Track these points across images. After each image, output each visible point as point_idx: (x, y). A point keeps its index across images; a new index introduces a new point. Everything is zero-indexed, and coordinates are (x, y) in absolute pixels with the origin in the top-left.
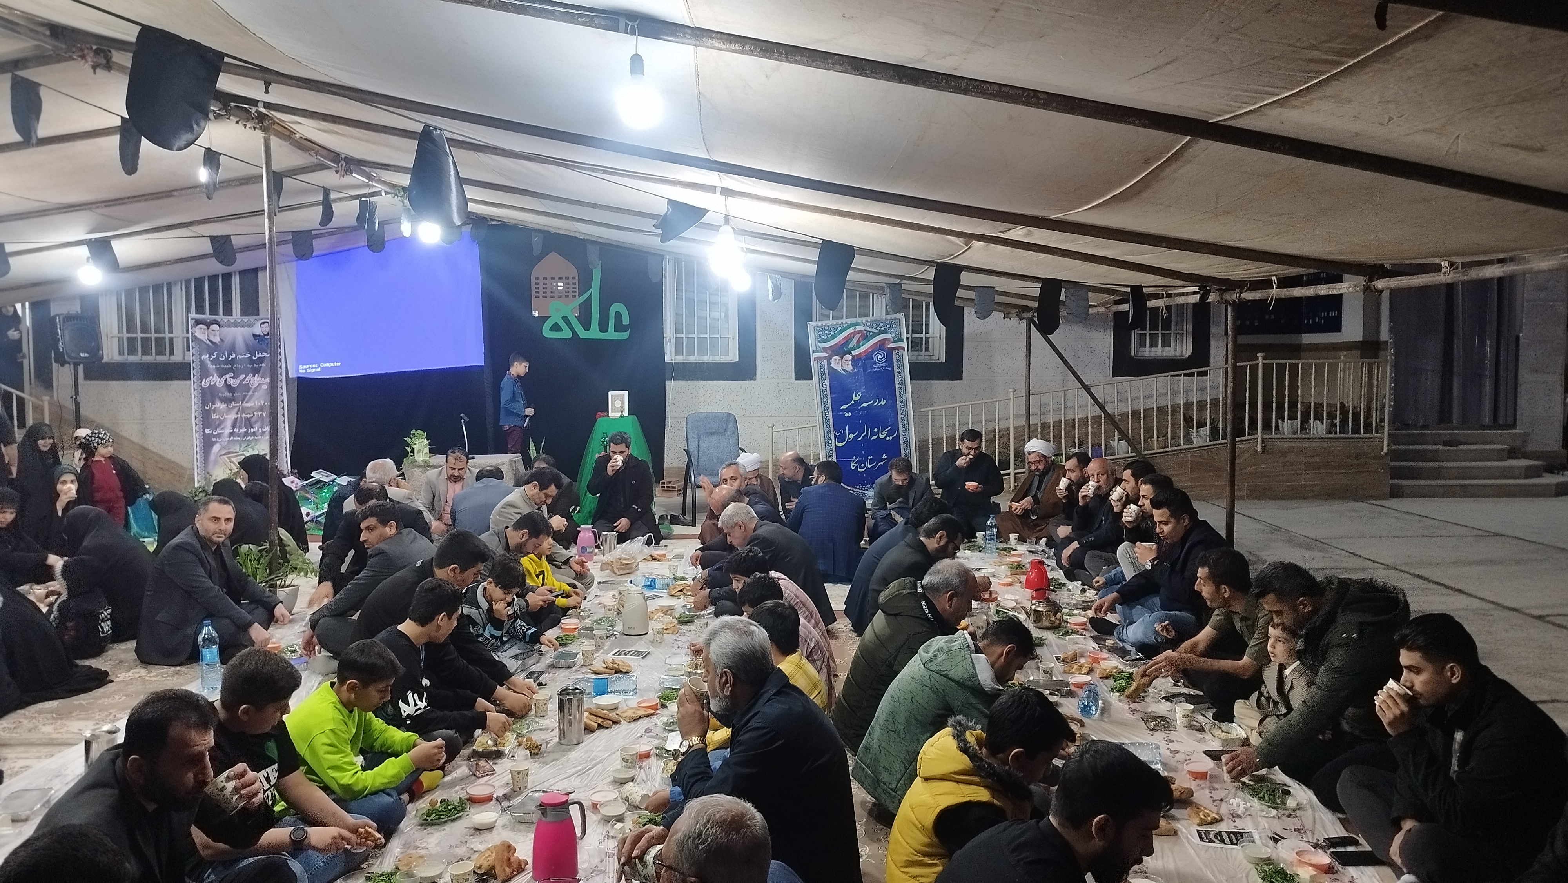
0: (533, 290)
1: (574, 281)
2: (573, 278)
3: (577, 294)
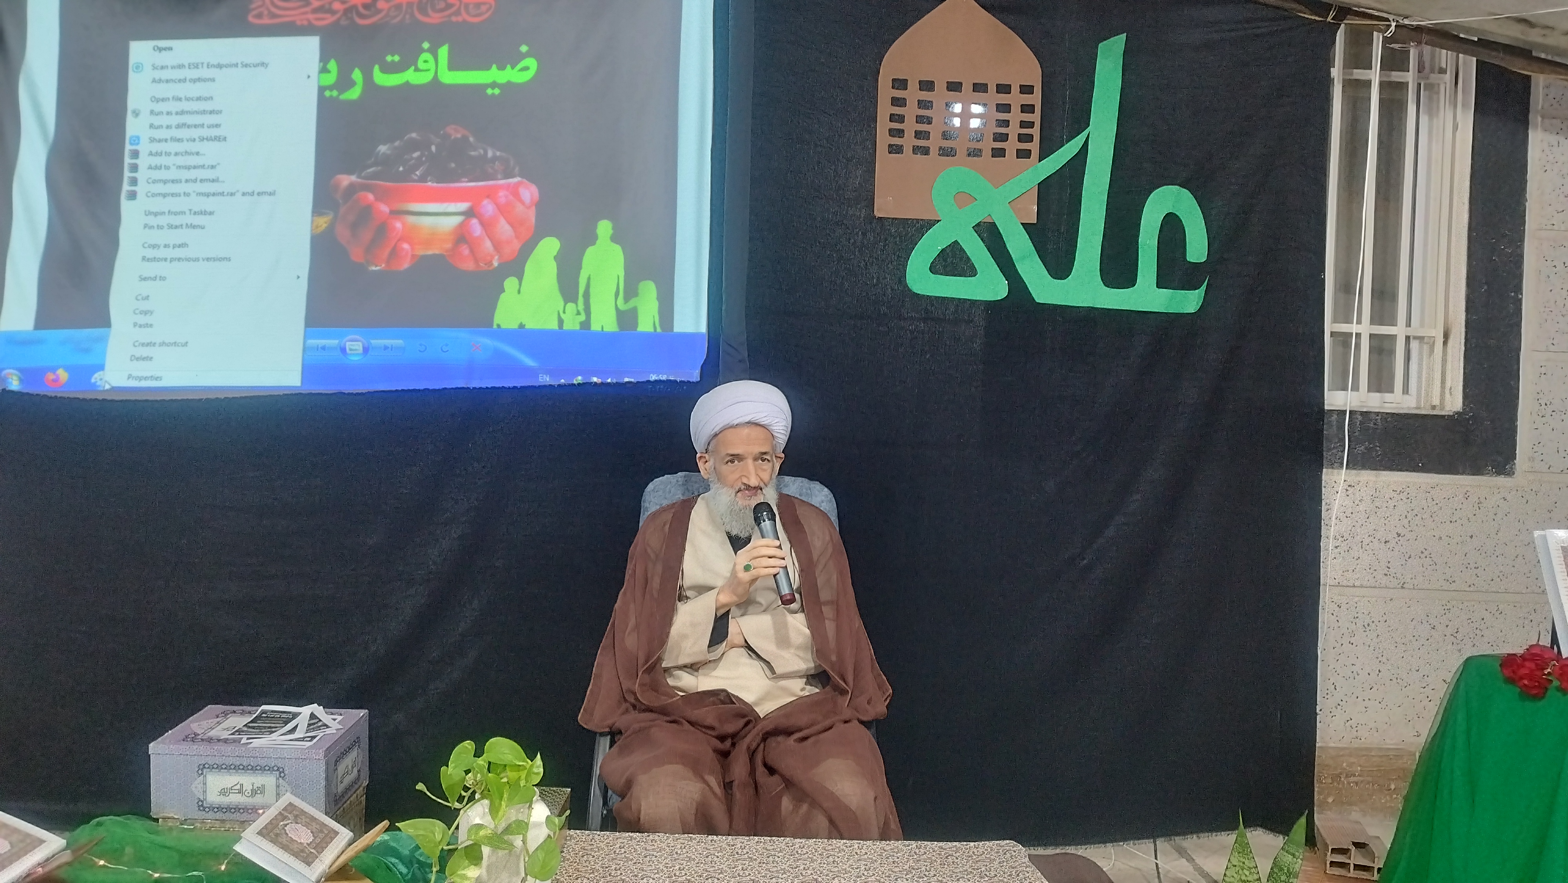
0: (883, 125)
1: (1027, 99)
2: (1026, 89)
3: (1034, 146)
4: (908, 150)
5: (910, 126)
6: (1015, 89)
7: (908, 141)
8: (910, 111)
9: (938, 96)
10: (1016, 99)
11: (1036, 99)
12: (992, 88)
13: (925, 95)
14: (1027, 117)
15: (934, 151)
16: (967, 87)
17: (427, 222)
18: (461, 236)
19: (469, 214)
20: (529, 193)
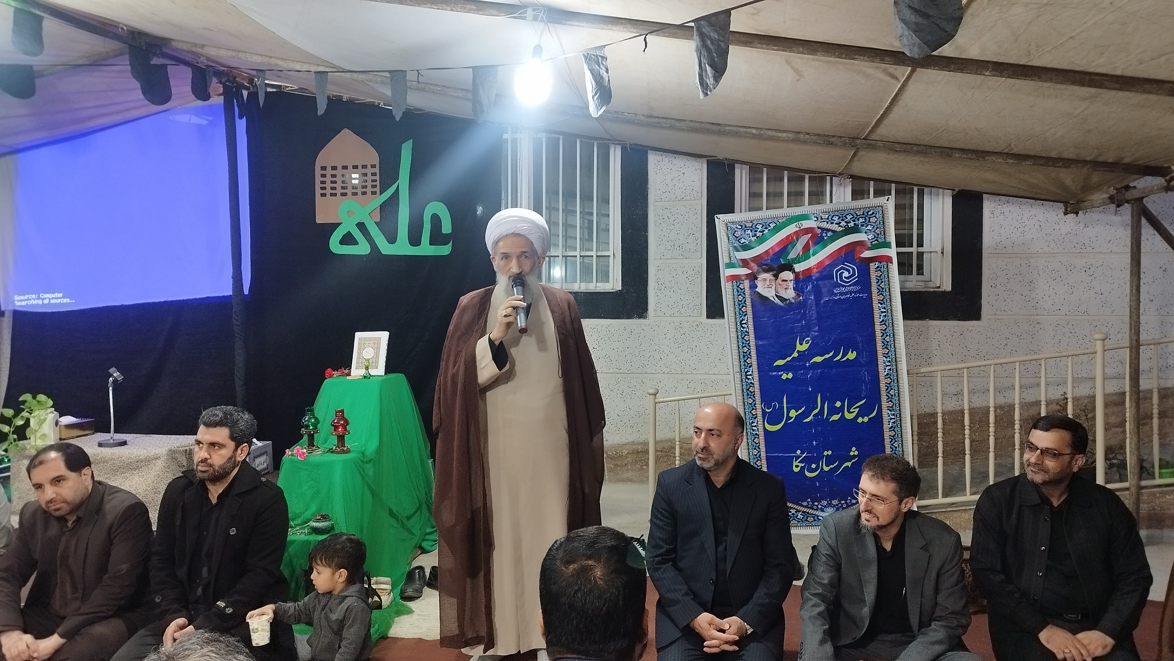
0: (318, 185)
1: (374, 170)
2: (373, 166)
3: (378, 189)
4: (328, 195)
5: (329, 185)
6: (369, 167)
7: (328, 191)
8: (328, 179)
9: (339, 172)
10: (369, 170)
11: (377, 170)
12: (360, 167)
13: (334, 172)
14: (374, 178)
15: (339, 195)
16: (350, 167)
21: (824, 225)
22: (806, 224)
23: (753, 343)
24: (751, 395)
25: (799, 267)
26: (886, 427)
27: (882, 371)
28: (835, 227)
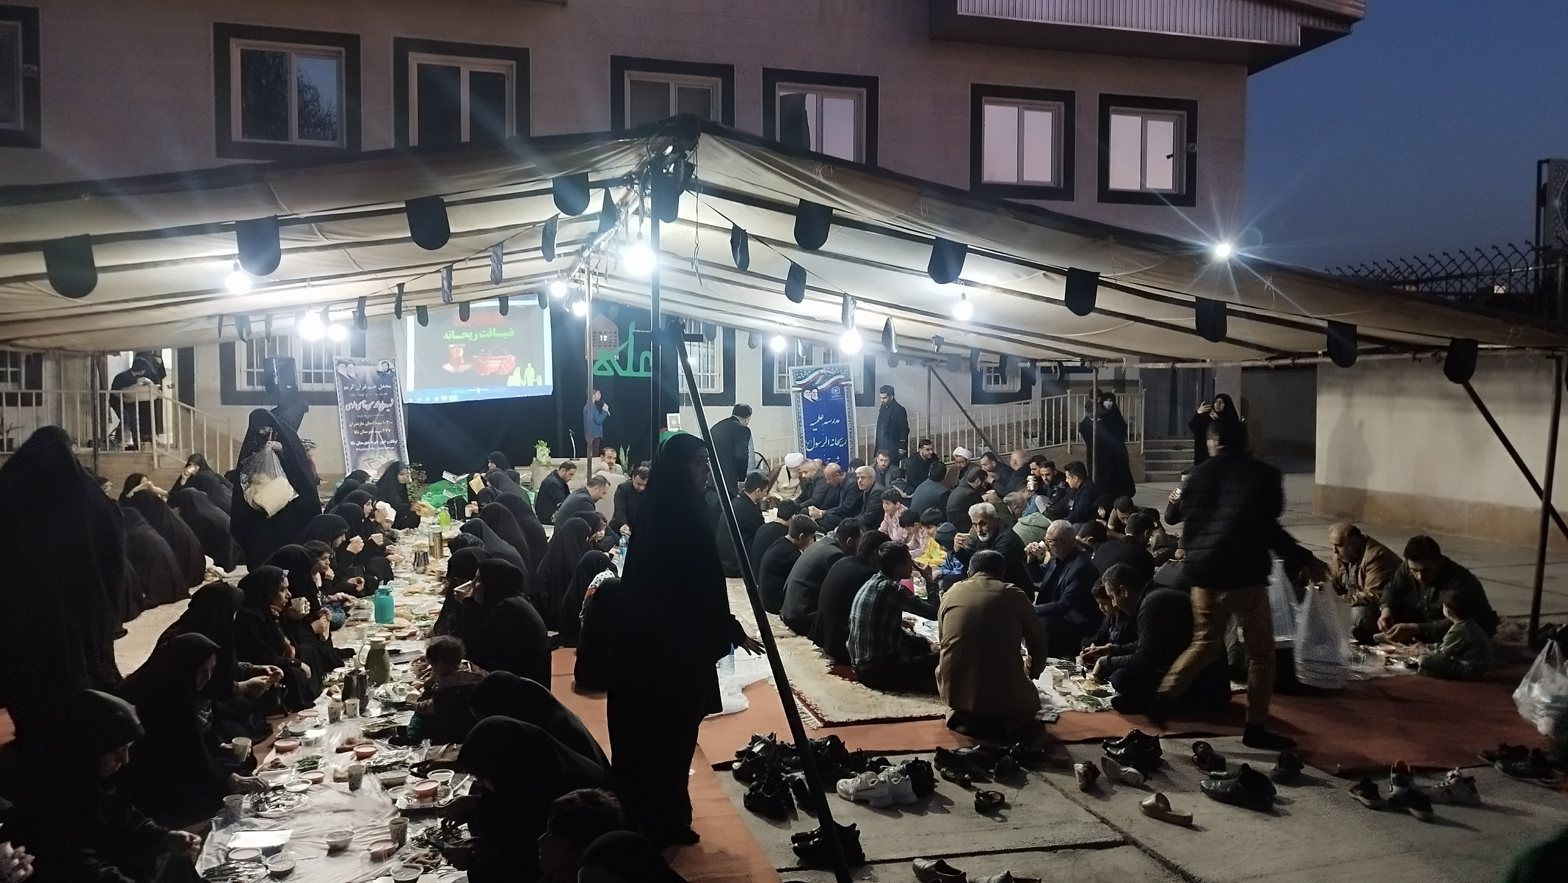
1: (615, 335)
2: (615, 333)
3: (618, 344)
6: (613, 333)
11: (617, 335)
12: (608, 333)
13: (594, 335)
14: (616, 339)
16: (603, 333)
17: (492, 365)
18: (500, 367)
19: (501, 363)
20: (513, 358)
21: (829, 372)
22: (822, 371)
23: (802, 417)
24: (802, 438)
25: (819, 388)
26: (849, 448)
27: (848, 428)
28: (832, 373)
